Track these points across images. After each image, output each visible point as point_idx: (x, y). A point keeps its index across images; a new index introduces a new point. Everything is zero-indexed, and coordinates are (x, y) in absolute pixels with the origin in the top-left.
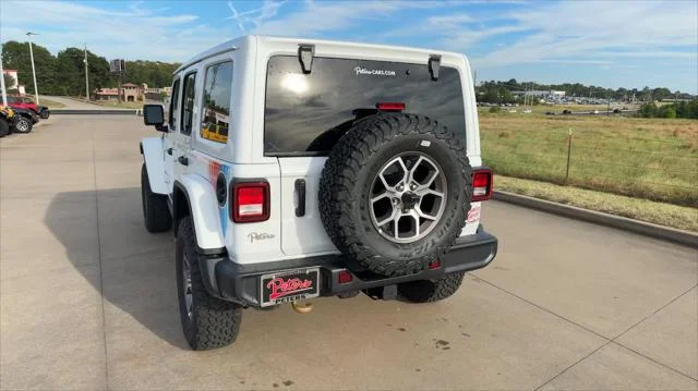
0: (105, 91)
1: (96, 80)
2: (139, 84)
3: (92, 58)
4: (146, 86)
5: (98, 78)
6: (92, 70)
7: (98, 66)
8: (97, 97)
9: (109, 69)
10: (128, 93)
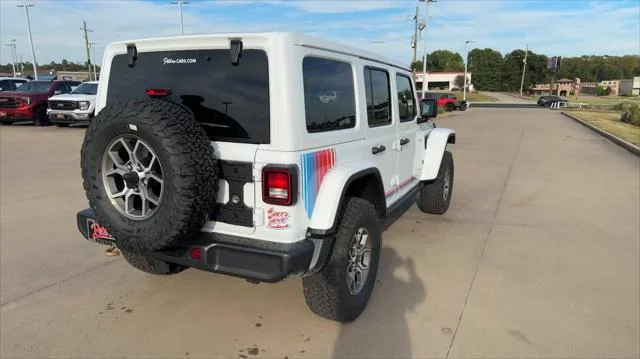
0: (539, 87)
1: (533, 77)
2: (572, 79)
3: (532, 56)
4: (579, 81)
5: (535, 75)
6: (531, 68)
7: (536, 64)
8: (532, 92)
9: (546, 66)
10: (562, 87)
